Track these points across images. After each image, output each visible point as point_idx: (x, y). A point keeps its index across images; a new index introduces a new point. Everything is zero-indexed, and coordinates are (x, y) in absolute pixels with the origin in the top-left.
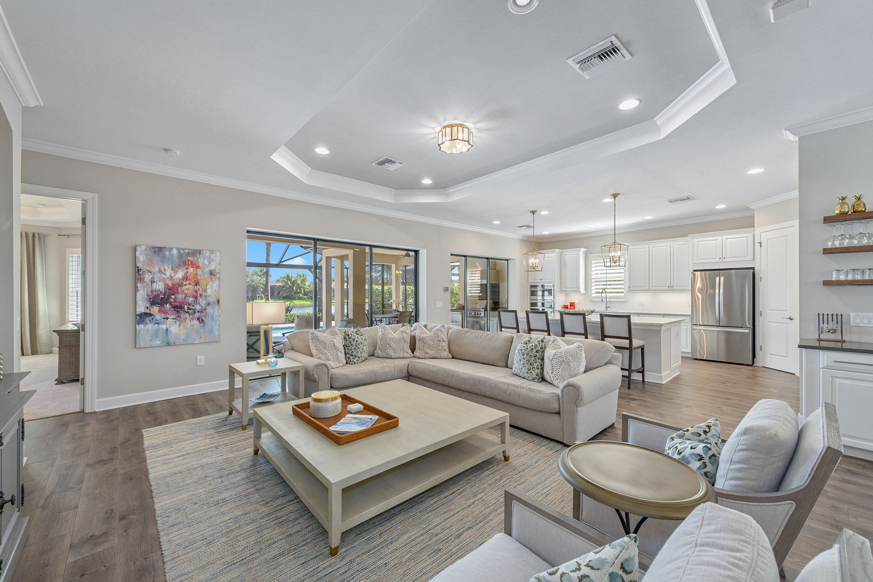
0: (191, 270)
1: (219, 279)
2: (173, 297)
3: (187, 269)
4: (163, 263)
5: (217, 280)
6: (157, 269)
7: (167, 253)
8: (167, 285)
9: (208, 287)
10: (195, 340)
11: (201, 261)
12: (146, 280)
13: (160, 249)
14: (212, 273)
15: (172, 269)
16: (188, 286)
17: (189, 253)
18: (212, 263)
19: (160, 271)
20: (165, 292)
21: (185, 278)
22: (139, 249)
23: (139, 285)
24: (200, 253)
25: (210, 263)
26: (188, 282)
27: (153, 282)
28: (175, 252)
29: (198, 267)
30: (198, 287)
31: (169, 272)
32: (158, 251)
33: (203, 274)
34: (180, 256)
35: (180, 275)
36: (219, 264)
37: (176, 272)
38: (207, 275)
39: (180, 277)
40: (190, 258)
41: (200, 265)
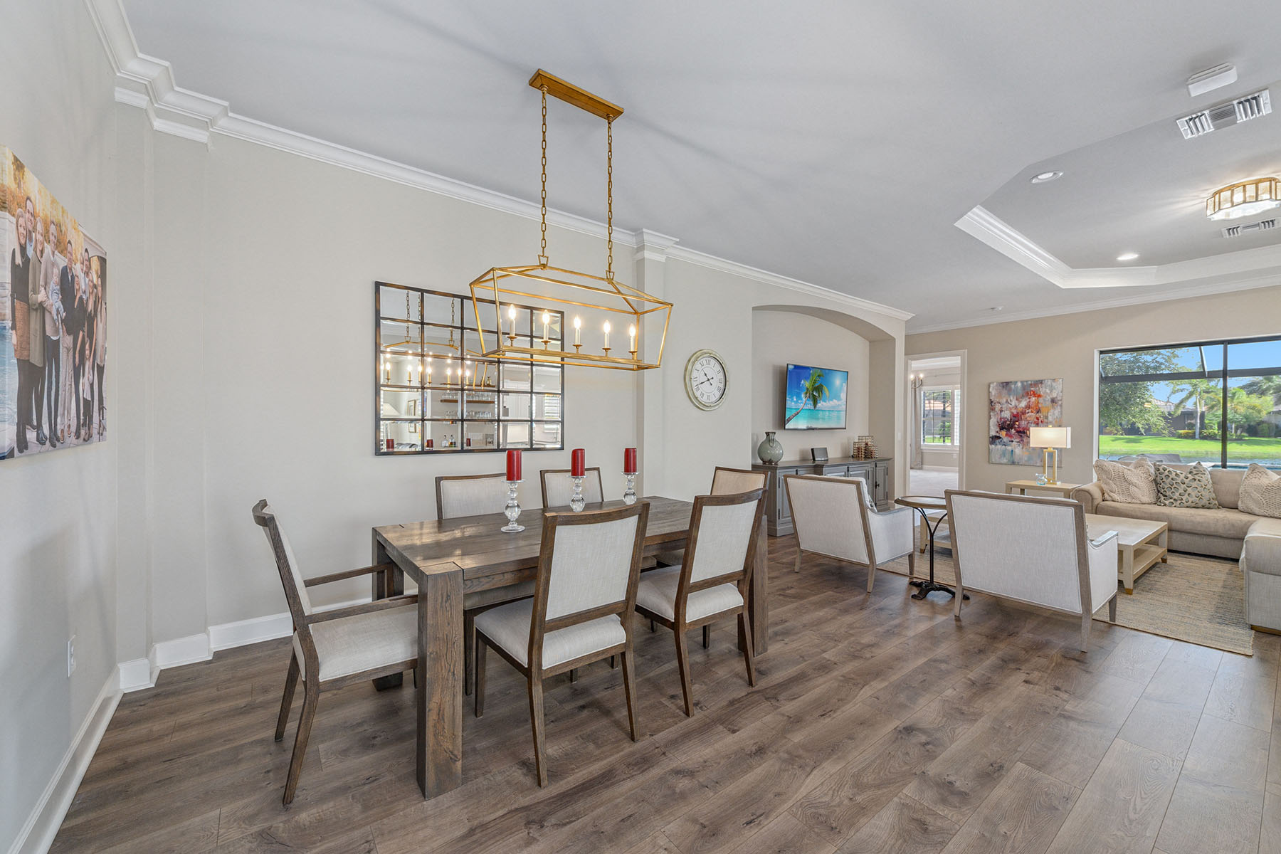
0: (1033, 399)
1: (1061, 406)
2: (1017, 423)
3: (1030, 398)
4: (1009, 395)
5: (1059, 407)
6: (1005, 400)
7: (1013, 386)
8: (1013, 413)
9: (1049, 414)
10: (1036, 463)
11: (1042, 390)
12: (996, 409)
13: (1007, 383)
14: (1053, 401)
15: (1017, 400)
16: (1030, 414)
17: (1031, 385)
18: (1054, 391)
19: (1007, 402)
20: (1011, 419)
21: (1028, 407)
22: (992, 385)
23: (992, 414)
24: (1041, 383)
25: (1051, 391)
26: (1030, 410)
27: (1001, 411)
28: (1019, 384)
29: (1039, 396)
30: (1040, 414)
31: (1014, 403)
32: (1006, 385)
33: (1044, 403)
34: (1024, 387)
35: (1023, 404)
36: (1062, 392)
37: (1020, 402)
38: (1049, 403)
39: (1023, 406)
40: (1032, 389)
41: (1042, 394)
